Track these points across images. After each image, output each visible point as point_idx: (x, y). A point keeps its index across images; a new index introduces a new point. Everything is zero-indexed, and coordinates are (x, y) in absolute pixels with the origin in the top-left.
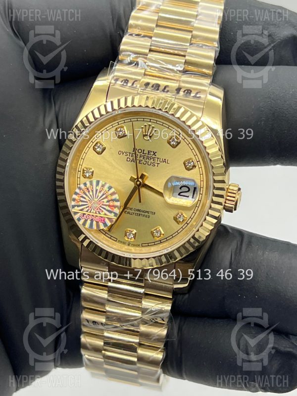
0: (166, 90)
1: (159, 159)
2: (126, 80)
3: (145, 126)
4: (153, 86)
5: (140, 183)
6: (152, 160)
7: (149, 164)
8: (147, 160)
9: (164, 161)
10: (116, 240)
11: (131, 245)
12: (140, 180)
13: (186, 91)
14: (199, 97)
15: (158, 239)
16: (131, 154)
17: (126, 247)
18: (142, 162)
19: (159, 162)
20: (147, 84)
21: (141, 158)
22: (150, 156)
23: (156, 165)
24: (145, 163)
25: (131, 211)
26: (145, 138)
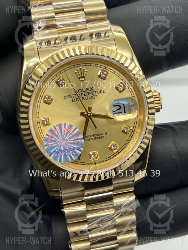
0: (82, 39)
1: (96, 92)
2: (48, 41)
3: (78, 70)
4: (71, 39)
5: (90, 114)
6: (91, 95)
7: (90, 98)
8: (88, 96)
9: (101, 92)
10: (84, 164)
11: (97, 163)
12: (89, 112)
13: (97, 35)
14: (109, 36)
15: (115, 151)
16: (74, 96)
17: (94, 166)
18: (84, 98)
19: (97, 94)
20: (66, 39)
21: (83, 96)
22: (89, 92)
23: (96, 97)
24: (87, 98)
25: (89, 138)
26: (81, 80)
